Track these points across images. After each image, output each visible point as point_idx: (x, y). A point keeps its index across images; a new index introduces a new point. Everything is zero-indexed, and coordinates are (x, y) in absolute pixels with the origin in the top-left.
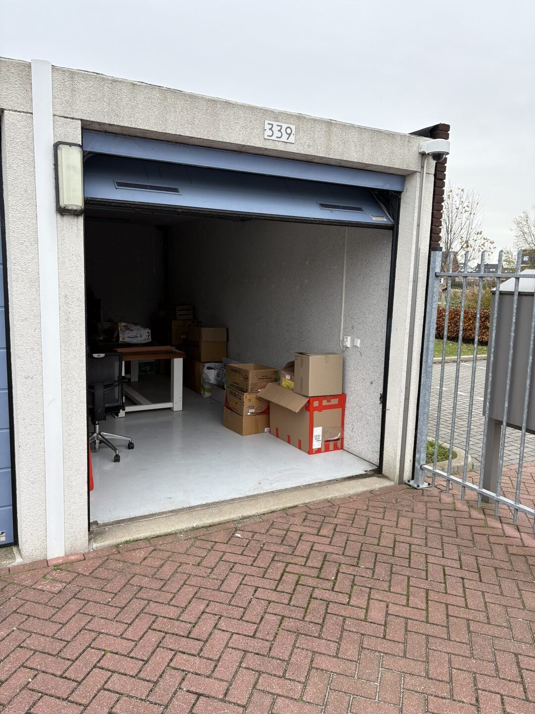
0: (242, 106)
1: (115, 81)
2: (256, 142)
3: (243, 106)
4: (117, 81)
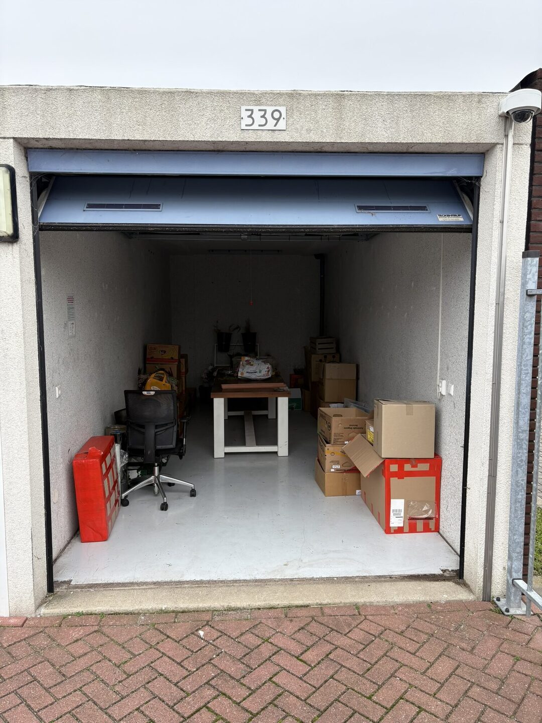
0: (208, 93)
1: (49, 90)
2: (230, 135)
3: (210, 93)
4: (51, 89)
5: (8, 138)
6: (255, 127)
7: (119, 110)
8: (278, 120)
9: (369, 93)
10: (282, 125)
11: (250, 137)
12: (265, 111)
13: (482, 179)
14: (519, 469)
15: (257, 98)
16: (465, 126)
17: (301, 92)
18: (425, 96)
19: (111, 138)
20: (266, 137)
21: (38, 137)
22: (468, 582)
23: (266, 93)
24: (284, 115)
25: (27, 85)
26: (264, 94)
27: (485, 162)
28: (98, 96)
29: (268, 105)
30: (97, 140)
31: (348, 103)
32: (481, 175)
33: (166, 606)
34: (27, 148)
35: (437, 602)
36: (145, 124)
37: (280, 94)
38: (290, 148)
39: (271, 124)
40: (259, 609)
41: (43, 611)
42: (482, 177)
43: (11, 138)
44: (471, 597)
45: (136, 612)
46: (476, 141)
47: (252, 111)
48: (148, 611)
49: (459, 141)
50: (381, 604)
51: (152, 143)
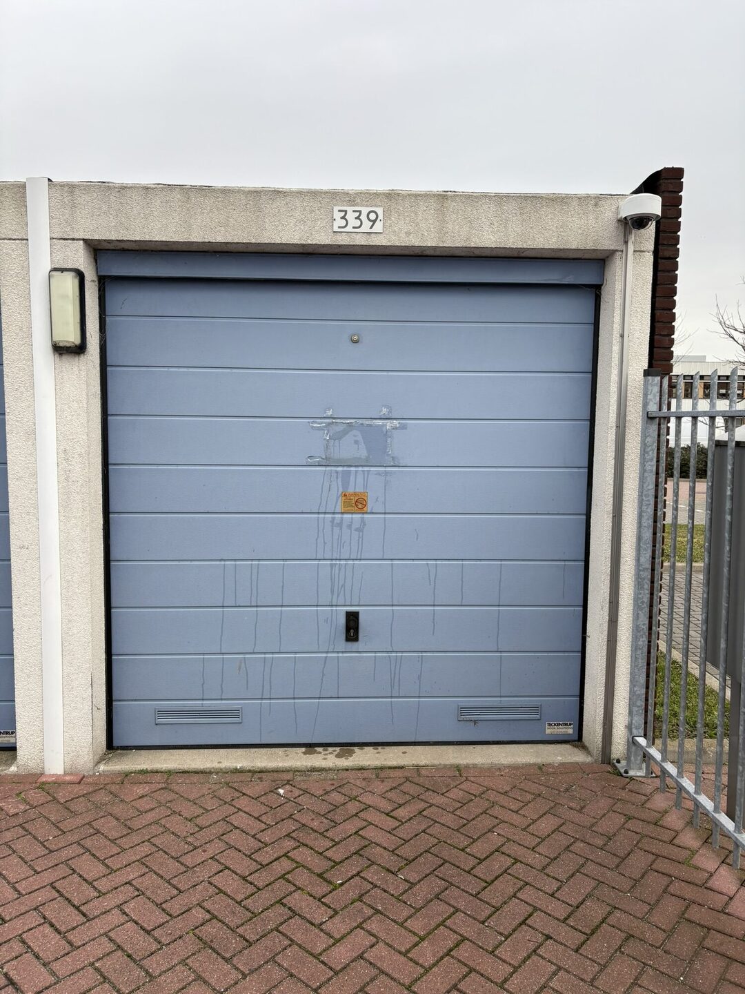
0: (297, 193)
1: (123, 188)
2: (321, 237)
3: (300, 193)
4: (126, 187)
5: (77, 240)
6: (349, 229)
7: (199, 210)
8: (374, 222)
9: (475, 194)
10: (378, 227)
11: (343, 240)
12: (360, 212)
13: (602, 287)
14: (640, 612)
15: (351, 198)
16: (580, 231)
17: (400, 192)
18: (535, 198)
19: (190, 240)
20: (360, 240)
21: (110, 238)
22: (587, 744)
23: (361, 193)
24: (381, 217)
25: (99, 182)
26: (359, 194)
27: (606, 270)
28: (177, 195)
29: (363, 206)
30: (174, 243)
31: (451, 205)
32: (600, 283)
33: (241, 765)
34: (97, 249)
35: (550, 764)
36: (227, 225)
37: (377, 194)
38: (388, 252)
39: (366, 226)
40: (347, 770)
41: (102, 767)
42: (602, 285)
43: (80, 239)
44: (589, 759)
45: (208, 770)
46: (593, 248)
47: (346, 211)
48: (221, 769)
49: (574, 247)
50: (486, 766)
51: (235, 246)
